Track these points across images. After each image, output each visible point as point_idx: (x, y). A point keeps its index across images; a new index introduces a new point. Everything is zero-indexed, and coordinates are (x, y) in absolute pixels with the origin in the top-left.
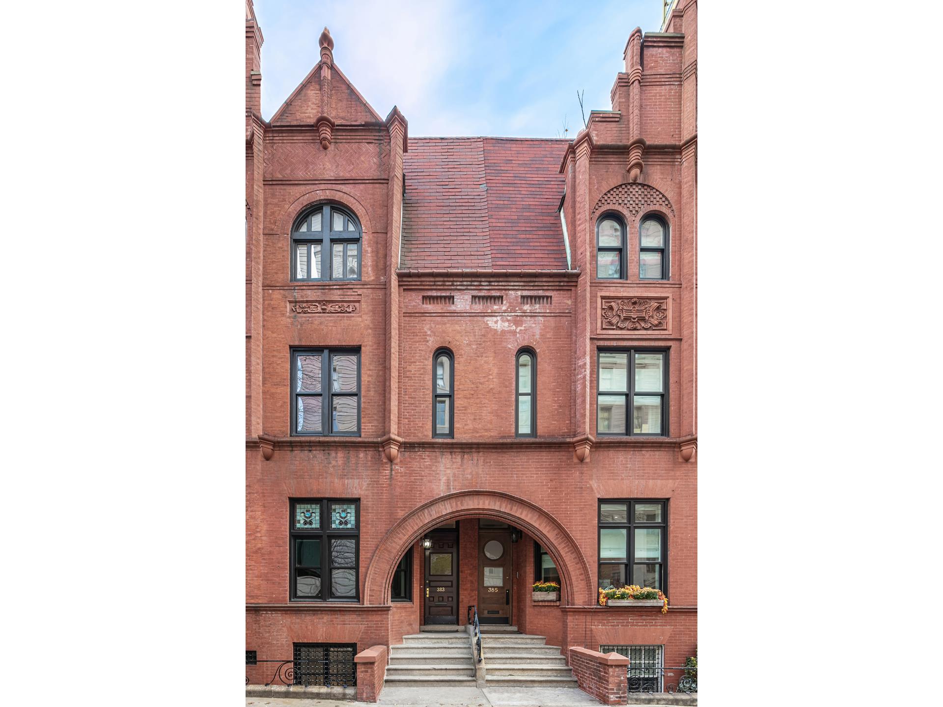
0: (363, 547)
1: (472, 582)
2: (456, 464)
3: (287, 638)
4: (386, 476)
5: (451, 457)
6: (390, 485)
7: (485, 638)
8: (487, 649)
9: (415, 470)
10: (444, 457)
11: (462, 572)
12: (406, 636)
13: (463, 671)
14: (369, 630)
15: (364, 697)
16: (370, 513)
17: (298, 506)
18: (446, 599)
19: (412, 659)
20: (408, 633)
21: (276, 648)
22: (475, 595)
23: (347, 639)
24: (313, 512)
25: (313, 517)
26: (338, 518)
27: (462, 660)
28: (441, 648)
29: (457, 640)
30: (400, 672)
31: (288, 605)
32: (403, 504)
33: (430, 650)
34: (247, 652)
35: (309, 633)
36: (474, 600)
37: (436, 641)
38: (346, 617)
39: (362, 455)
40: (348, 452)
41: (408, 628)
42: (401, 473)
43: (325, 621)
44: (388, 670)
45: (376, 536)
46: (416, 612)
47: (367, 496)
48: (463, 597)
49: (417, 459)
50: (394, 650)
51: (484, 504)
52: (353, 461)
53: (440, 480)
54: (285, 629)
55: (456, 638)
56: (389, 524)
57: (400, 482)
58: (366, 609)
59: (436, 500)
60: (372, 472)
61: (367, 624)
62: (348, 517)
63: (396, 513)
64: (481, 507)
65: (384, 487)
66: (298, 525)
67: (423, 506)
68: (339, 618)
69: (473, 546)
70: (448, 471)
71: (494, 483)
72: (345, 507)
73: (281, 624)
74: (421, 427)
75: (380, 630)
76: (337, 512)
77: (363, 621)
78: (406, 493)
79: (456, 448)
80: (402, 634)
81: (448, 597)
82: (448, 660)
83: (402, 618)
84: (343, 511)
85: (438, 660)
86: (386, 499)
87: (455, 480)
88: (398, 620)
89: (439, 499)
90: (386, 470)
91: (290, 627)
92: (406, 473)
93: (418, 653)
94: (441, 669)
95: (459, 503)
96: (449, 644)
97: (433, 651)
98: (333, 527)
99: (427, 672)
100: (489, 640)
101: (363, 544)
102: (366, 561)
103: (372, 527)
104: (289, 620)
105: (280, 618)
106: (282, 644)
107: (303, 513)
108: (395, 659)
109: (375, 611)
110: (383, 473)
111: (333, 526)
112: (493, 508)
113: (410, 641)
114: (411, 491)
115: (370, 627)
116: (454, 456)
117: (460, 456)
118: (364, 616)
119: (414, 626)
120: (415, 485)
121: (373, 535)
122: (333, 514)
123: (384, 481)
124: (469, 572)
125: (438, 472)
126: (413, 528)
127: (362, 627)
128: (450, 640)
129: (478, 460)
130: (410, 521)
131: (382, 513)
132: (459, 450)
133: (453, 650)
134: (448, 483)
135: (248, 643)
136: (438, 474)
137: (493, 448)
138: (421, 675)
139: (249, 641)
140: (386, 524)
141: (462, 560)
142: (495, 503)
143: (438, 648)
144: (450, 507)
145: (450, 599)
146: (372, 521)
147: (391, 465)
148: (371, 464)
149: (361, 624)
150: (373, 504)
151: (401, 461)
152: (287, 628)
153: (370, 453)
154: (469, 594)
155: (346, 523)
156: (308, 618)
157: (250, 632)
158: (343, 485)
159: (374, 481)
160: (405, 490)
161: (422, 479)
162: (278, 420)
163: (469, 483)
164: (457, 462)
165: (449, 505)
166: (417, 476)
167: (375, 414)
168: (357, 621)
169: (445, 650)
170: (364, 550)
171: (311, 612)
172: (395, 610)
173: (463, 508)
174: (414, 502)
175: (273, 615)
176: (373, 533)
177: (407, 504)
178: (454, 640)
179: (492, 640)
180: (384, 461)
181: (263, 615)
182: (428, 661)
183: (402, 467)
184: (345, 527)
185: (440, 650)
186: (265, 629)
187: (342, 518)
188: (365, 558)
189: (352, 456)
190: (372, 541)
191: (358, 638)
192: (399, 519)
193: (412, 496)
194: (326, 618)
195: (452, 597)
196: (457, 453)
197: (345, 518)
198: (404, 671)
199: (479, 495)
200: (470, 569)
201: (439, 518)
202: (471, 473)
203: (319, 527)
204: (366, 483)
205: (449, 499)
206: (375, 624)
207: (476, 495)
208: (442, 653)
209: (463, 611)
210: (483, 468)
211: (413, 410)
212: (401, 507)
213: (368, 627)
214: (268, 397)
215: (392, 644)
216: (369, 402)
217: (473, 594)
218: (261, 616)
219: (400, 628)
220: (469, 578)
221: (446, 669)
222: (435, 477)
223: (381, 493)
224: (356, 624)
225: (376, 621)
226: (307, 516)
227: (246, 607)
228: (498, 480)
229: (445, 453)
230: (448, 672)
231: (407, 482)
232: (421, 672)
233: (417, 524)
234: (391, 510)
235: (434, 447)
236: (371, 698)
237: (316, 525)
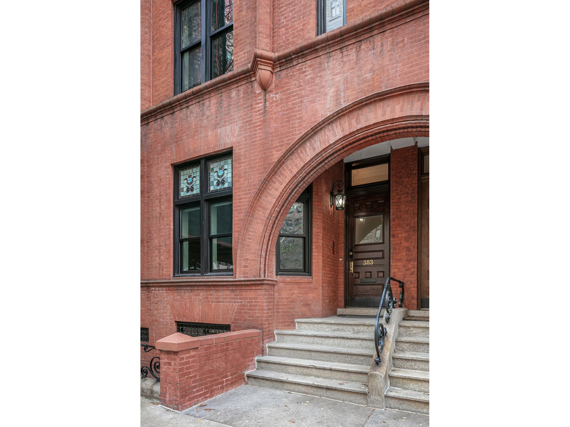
0: (236, 206)
1: (408, 249)
2: (348, 64)
3: (170, 316)
4: (259, 110)
5: (340, 55)
6: (264, 121)
7: (408, 327)
8: (407, 345)
9: (293, 92)
10: (331, 59)
11: (394, 236)
12: (299, 320)
13: (357, 375)
14: (243, 309)
15: (167, 399)
16: (243, 162)
17: (182, 173)
18: (374, 275)
19: (293, 349)
20: (304, 316)
21: (162, 326)
22: (414, 267)
23: (221, 319)
24: (194, 177)
25: (194, 182)
26: (216, 177)
27: (362, 358)
28: (337, 338)
29: (366, 328)
30: (272, 366)
31: (172, 280)
32: (279, 142)
33: (323, 339)
34: (141, 328)
35: (187, 311)
36: (412, 273)
37: (336, 327)
38: (220, 294)
39: (234, 93)
40: (220, 95)
41: (304, 309)
42: (276, 101)
43: (201, 298)
44: (259, 362)
45: (249, 190)
46: (316, 288)
47: (239, 142)
48: (396, 270)
49: (295, 76)
50: (279, 336)
51: (393, 111)
52: (225, 104)
53: (325, 95)
54: (169, 306)
55: (364, 325)
56: (262, 173)
57: (275, 113)
58: (238, 283)
59: (320, 124)
60: (245, 112)
61: (241, 302)
62: (225, 175)
63: (270, 156)
64: (388, 117)
65: (257, 126)
66: (182, 194)
67: (302, 138)
68: (213, 294)
69: (410, 199)
70: (338, 78)
71: (410, 72)
72: (222, 163)
73: (166, 301)
74: (302, 30)
75: (254, 310)
76: (214, 171)
77: (237, 299)
78: (282, 127)
79: (348, 39)
80: (293, 317)
81: (378, 272)
82: (341, 356)
83: (294, 296)
84: (220, 169)
85: (326, 355)
86: (260, 140)
87: (347, 88)
88: (287, 298)
89: (324, 122)
90: (259, 103)
91: (173, 304)
92: (281, 99)
93: (308, 343)
94: (324, 369)
95: (353, 121)
96: (354, 333)
97: (327, 341)
98: (211, 190)
99: (306, 370)
100: (415, 331)
101: (236, 203)
102: (239, 224)
103: (245, 180)
104: (172, 297)
105: (165, 294)
106: (167, 322)
107: (186, 179)
108: (274, 348)
109: (248, 285)
110: (256, 108)
111: (212, 188)
112: (408, 114)
113: (304, 326)
114: (289, 121)
115: (244, 306)
116: (345, 53)
117: (354, 50)
118: (238, 292)
119: (312, 307)
120: (293, 112)
121: (246, 190)
122: (211, 174)
123: (257, 118)
124: (404, 235)
125: (323, 84)
126: (291, 172)
127: (236, 306)
128: (356, 328)
129: (382, 45)
130: (288, 163)
131: (256, 159)
132: (354, 41)
133: (354, 342)
134: (337, 95)
135: (142, 320)
136: (323, 87)
137: (408, 15)
138: (297, 374)
139: (143, 317)
140: (259, 174)
141: (394, 220)
142: (412, 105)
143: (333, 338)
144: (340, 130)
145: (381, 274)
146: (245, 173)
147: (265, 95)
148: (244, 101)
149: (235, 302)
150: (246, 151)
151: (276, 86)
152: (170, 305)
153: (242, 88)
154: (404, 266)
155: (223, 182)
156: (187, 295)
157: (144, 308)
158: (216, 136)
159: (247, 122)
160: (281, 123)
161: (302, 102)
162: (163, 85)
163: (369, 86)
164: (350, 60)
165: (339, 127)
166: (295, 99)
167: (247, 37)
168: (231, 298)
169: (343, 341)
170: (237, 210)
171: (189, 288)
172: (282, 285)
173: (359, 127)
174: (293, 135)
175: (160, 292)
176: (246, 187)
177: (283, 141)
178: (362, 328)
179: (420, 330)
180: (257, 92)
181: (153, 292)
182: (313, 354)
183: (278, 93)
184: (223, 187)
185: (337, 341)
186: (154, 306)
187: (219, 176)
188: (239, 220)
189: (224, 99)
190: (245, 198)
191: (231, 319)
192: (272, 163)
193: (289, 128)
194: (202, 294)
195: (383, 272)
196: (350, 47)
197: (222, 176)
198: (277, 366)
199: (384, 99)
200: (406, 232)
201: (325, 150)
202: (372, 70)
203: (199, 192)
204: (238, 127)
205: (339, 118)
206: (249, 302)
207: (380, 100)
208: (339, 345)
209: (395, 289)
210: (390, 55)
211: (291, 11)
212: (277, 147)
213: (241, 305)
214: (156, 64)
215: (277, 329)
216: (241, 26)
217: (411, 266)
218: (152, 292)
219: (291, 308)
220: (405, 244)
221: (331, 370)
222: (319, 92)
223: (255, 134)
224: (229, 302)
225: (250, 298)
226: (189, 182)
227: (141, 283)
228: (417, 65)
229: (333, 53)
230: (334, 373)
231: (284, 111)
232: (298, 369)
233: (296, 165)
234: (265, 153)
235: (316, 51)
236: (174, 402)
237: (196, 191)
